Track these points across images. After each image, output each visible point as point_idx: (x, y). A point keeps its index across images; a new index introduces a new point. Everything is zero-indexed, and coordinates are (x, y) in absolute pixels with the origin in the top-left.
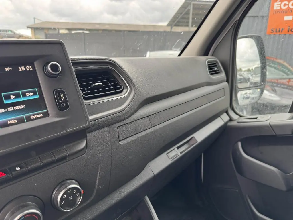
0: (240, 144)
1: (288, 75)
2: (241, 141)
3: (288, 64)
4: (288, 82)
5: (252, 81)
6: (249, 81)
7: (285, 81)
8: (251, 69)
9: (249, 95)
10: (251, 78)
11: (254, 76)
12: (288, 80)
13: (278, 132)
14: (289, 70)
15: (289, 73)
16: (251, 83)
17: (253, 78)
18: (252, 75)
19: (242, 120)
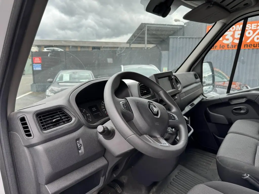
0: (208, 109)
1: (223, 79)
2: (208, 107)
3: (222, 71)
4: (224, 84)
5: (207, 83)
6: (205, 83)
7: (221, 83)
8: (205, 76)
9: (207, 90)
10: (206, 81)
11: (207, 80)
12: (223, 83)
13: (223, 101)
14: (223, 76)
15: (223, 77)
16: (206, 84)
17: (207, 81)
18: (206, 80)
19: (207, 98)
